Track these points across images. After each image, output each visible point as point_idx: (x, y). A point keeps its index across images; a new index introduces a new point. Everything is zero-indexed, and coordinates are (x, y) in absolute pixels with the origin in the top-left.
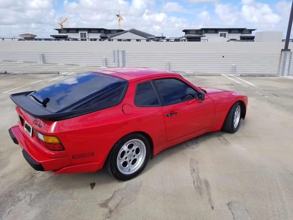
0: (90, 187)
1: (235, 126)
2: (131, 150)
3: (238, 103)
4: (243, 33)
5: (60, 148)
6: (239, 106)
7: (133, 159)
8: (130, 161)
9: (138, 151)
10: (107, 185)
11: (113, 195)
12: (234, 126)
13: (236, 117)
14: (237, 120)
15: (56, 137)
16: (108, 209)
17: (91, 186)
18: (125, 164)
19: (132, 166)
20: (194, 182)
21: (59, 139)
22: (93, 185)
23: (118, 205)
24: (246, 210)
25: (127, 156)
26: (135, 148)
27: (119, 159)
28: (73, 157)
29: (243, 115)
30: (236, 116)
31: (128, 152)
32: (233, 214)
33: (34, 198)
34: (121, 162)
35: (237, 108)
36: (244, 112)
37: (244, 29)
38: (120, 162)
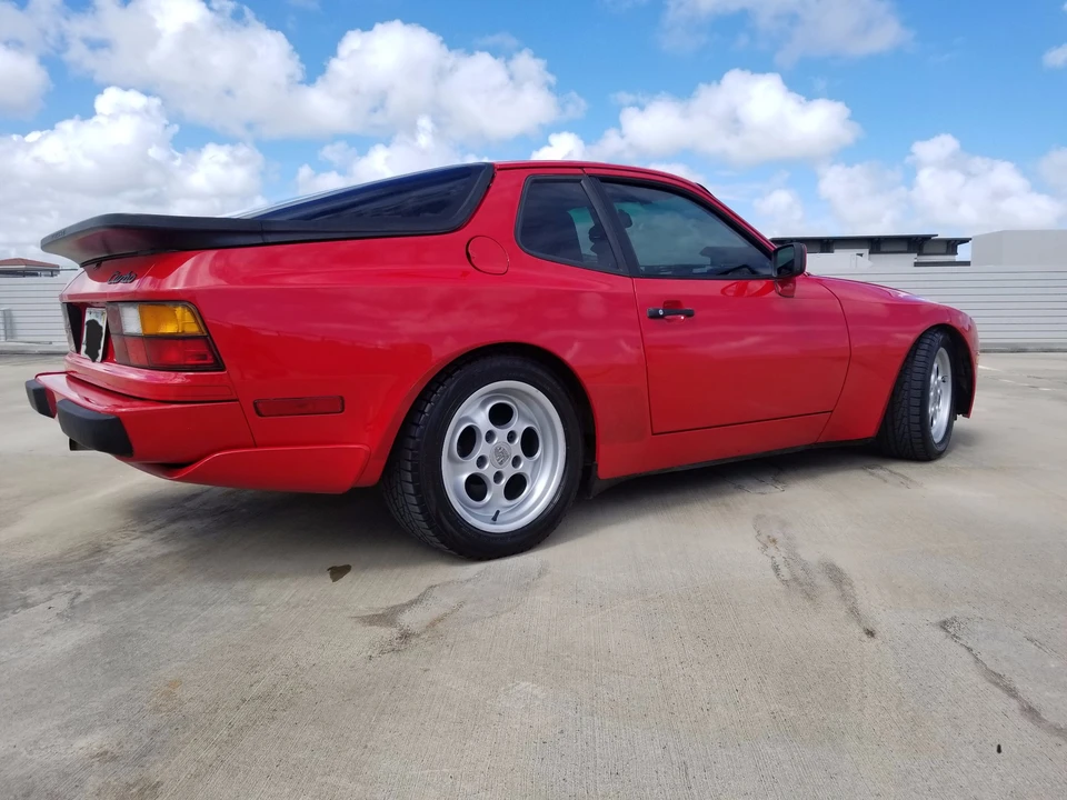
0: (328, 575)
1: (938, 433)
2: (501, 434)
3: (940, 337)
4: (925, 251)
5: (205, 358)
6: (942, 350)
7: (509, 472)
8: (498, 477)
9: (530, 443)
10: (398, 571)
11: (423, 594)
12: (933, 431)
13: (937, 401)
14: (941, 412)
15: (190, 310)
16: (394, 630)
17: (332, 574)
18: (476, 487)
19: (506, 502)
20: (776, 569)
21: (199, 315)
22: (338, 572)
23: (440, 620)
24: (1030, 640)
25: (487, 454)
26: (518, 426)
27: (450, 457)
28: (255, 404)
29: (962, 404)
30: (936, 393)
31: (490, 436)
32: (969, 649)
33: (87, 602)
34: (463, 472)
35: (937, 359)
36: (965, 387)
37: (926, 239)
38: (457, 473)
